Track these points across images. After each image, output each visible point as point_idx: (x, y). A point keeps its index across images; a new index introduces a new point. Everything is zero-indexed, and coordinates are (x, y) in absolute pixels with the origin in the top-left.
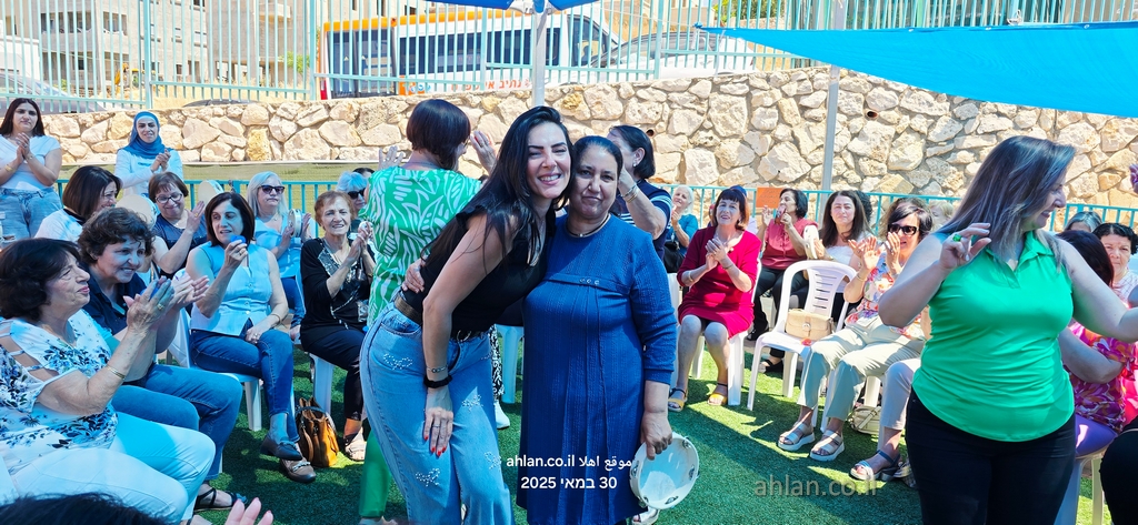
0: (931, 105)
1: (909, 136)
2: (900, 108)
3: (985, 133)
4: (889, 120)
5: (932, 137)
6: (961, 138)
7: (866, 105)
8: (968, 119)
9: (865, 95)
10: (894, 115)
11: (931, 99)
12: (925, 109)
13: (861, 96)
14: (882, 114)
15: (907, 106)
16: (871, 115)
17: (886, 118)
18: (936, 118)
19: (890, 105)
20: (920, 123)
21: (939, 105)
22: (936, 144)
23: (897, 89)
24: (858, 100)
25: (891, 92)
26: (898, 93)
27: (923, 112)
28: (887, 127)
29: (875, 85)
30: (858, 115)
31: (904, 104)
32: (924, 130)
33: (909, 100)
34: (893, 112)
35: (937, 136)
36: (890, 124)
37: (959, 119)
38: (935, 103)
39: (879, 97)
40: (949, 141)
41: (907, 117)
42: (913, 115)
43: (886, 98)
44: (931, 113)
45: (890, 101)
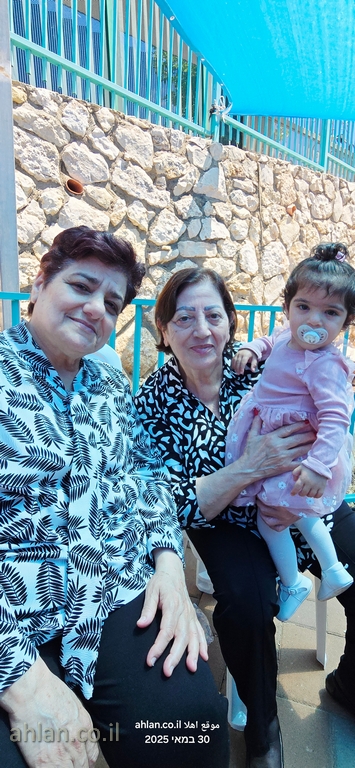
0: (150, 190)
1: (128, 230)
2: (114, 186)
3: (207, 241)
4: (100, 201)
5: (154, 237)
6: (185, 243)
7: (63, 168)
8: (190, 218)
9: (60, 149)
10: (105, 195)
11: (150, 181)
12: (143, 194)
13: (54, 148)
14: (89, 189)
15: (121, 184)
16: (73, 188)
17: (94, 196)
18: (158, 210)
19: (99, 177)
20: (138, 213)
21: (160, 192)
22: (159, 248)
23: (106, 152)
24: (51, 156)
25: (99, 156)
26: (107, 158)
27: (142, 197)
28: (98, 212)
29: (75, 137)
30: (52, 183)
31: (116, 180)
32: (144, 225)
33: (123, 174)
34: (102, 190)
35: (160, 236)
36: (101, 208)
37: (180, 217)
38: (154, 187)
39: (84, 158)
40: (174, 245)
41: (123, 202)
42: (129, 199)
43: (92, 162)
44: (151, 202)
45: (100, 170)
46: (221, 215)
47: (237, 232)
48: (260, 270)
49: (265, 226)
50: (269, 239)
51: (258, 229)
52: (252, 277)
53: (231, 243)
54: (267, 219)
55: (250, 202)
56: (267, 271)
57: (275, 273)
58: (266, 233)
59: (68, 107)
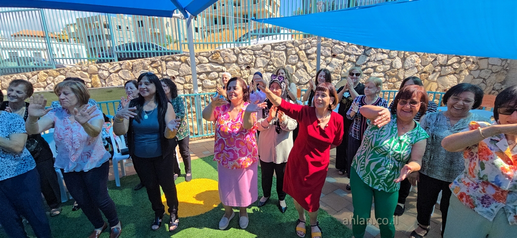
0: (357, 51)
1: (349, 63)
3: (378, 61)
4: (341, 57)
5: (357, 63)
6: (368, 63)
7: (332, 52)
8: (371, 55)
9: (331, 48)
11: (357, 48)
12: (355, 52)
14: (338, 55)
15: (348, 52)
16: (334, 56)
17: (339, 57)
18: (359, 56)
19: (341, 52)
20: (353, 58)
24: (329, 50)
25: (341, 46)
26: (344, 46)
27: (354, 53)
28: (340, 60)
29: (335, 44)
30: (329, 56)
31: (346, 51)
32: (355, 61)
33: (348, 49)
34: (342, 54)
35: (360, 63)
36: (341, 59)
37: (367, 55)
38: (359, 50)
39: (337, 48)
40: (364, 64)
41: (348, 56)
42: (350, 55)
43: (340, 49)
44: (356, 54)
45: (341, 50)
48: (403, 67)
52: (398, 69)
56: (407, 67)
57: (411, 67)
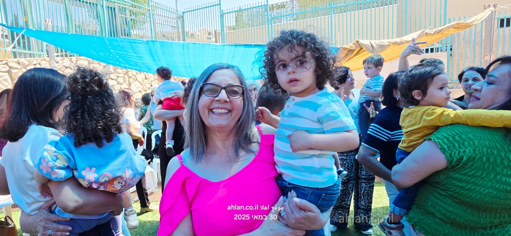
46: (113, 78)
47: (119, 82)
49: (130, 77)
50: (132, 81)
51: (127, 79)
53: (118, 85)
54: (130, 76)
55: (123, 72)
58: (131, 80)
59: (64, 61)
